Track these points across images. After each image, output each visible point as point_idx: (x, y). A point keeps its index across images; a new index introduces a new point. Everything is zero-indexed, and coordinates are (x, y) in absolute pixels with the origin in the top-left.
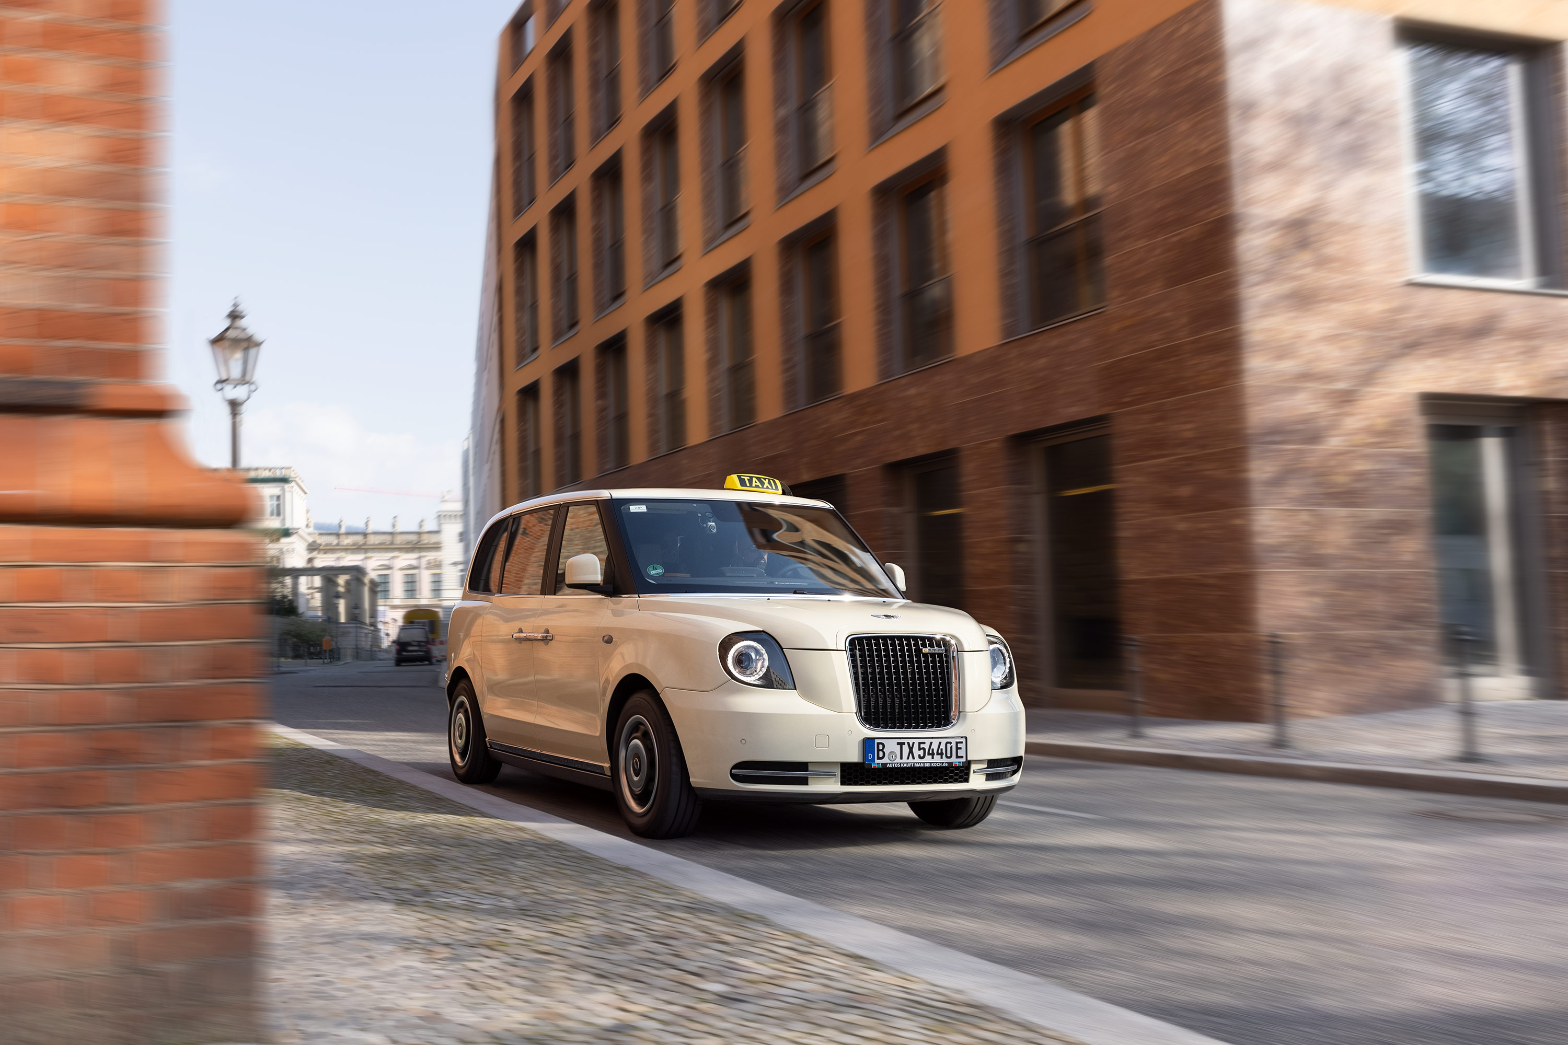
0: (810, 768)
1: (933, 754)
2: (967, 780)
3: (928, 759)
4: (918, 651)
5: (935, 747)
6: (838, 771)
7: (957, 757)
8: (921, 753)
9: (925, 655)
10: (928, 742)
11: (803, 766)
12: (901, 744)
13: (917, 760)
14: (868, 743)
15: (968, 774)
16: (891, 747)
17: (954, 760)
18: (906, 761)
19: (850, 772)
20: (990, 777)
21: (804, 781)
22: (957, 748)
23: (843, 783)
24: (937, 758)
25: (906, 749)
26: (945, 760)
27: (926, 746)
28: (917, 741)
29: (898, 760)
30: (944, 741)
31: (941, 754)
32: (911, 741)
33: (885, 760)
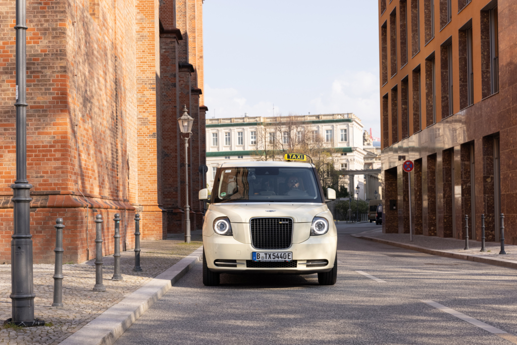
0: (237, 262)
1: (278, 258)
2: (296, 267)
3: (276, 259)
4: (278, 223)
5: (279, 255)
6: (245, 263)
7: (288, 258)
8: (274, 257)
9: (281, 224)
10: (276, 254)
11: (234, 261)
12: (266, 254)
13: (272, 259)
14: (254, 254)
15: (296, 265)
16: (262, 255)
17: (287, 259)
18: (268, 260)
19: (249, 263)
20: (308, 266)
21: (235, 266)
22: (288, 256)
23: (247, 267)
24: (280, 259)
25: (268, 256)
26: (283, 259)
27: (276, 255)
28: (272, 253)
29: (265, 259)
30: (283, 253)
31: (282, 258)
32: (270, 253)
33: (260, 259)
